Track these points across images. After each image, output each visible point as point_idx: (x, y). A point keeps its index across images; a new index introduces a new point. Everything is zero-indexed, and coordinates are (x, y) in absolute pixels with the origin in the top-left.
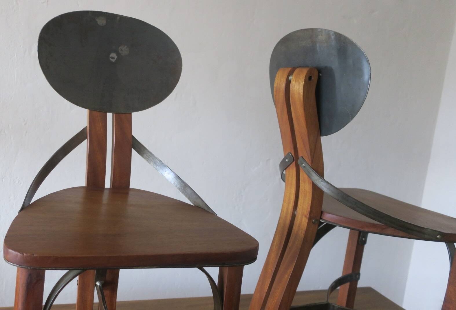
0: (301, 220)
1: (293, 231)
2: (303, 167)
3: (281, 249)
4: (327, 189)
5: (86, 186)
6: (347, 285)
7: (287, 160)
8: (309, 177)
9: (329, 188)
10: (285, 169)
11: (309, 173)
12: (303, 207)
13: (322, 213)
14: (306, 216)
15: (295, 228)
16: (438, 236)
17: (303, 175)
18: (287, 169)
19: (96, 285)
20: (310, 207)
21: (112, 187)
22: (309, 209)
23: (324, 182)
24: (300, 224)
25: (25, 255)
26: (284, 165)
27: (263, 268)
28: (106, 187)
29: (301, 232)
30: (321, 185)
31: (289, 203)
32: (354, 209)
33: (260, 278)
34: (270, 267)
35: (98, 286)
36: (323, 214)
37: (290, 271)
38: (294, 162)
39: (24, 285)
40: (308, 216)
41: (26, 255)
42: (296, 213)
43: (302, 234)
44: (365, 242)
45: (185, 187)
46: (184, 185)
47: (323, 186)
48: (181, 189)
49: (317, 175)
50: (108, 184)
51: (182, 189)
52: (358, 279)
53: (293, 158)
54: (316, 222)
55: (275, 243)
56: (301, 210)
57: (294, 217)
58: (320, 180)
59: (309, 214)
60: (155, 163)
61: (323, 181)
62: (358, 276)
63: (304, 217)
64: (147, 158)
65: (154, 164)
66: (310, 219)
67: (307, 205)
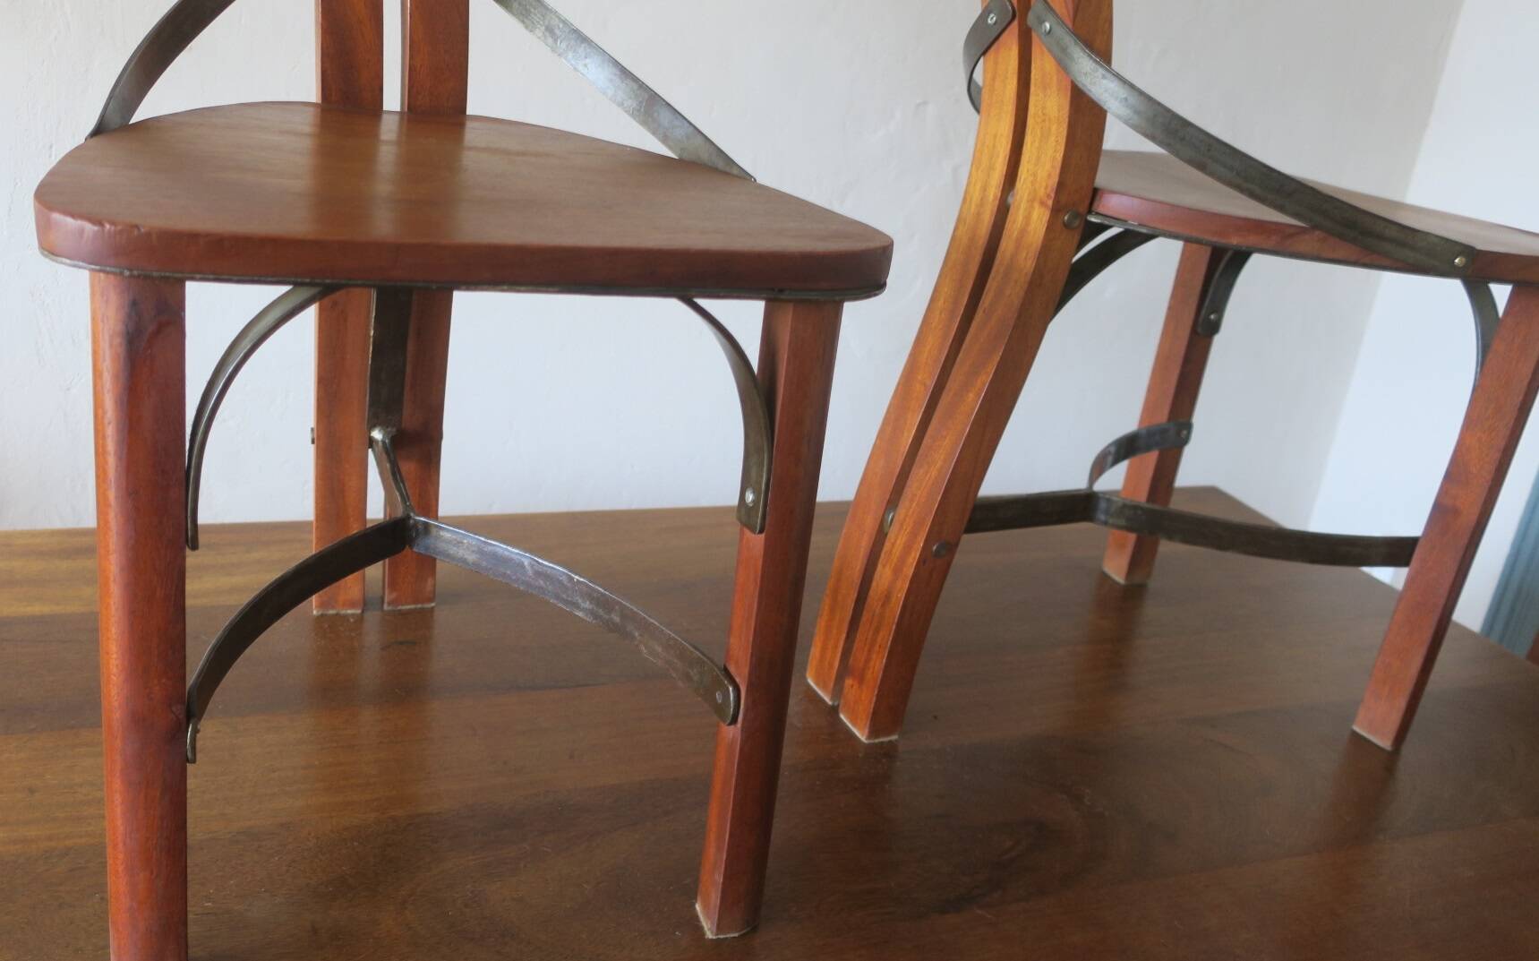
0: (1028, 218)
1: (999, 255)
2: (1043, 36)
3: (959, 319)
4: (1121, 102)
5: (320, 101)
6: (1151, 458)
7: (992, 18)
8: (1063, 66)
9: (1126, 99)
10: (984, 53)
11: (1064, 50)
12: (1035, 175)
13: (1096, 192)
14: (1042, 203)
15: (1007, 245)
16: (1457, 261)
17: (1042, 64)
18: (988, 54)
19: (371, 443)
20: (1058, 171)
21: (406, 110)
22: (1055, 179)
23: (1113, 78)
24: (1023, 232)
25: (108, 226)
26: (982, 43)
27: (899, 384)
28: (386, 107)
29: (1024, 255)
30: (1102, 89)
31: (991, 168)
32: (1201, 167)
33: (888, 412)
34: (919, 377)
35: (377, 442)
36: (1098, 198)
37: (984, 380)
38: (1016, 23)
39: (118, 340)
40: (1050, 203)
41: (113, 228)
42: (1010, 200)
43: (1027, 263)
44: (1214, 328)
45: (649, 104)
46: (646, 96)
47: (1107, 95)
48: (639, 111)
49: (1089, 55)
50: (392, 97)
51: (642, 110)
52: (1186, 441)
53: (1013, 7)
54: (1077, 223)
55: (940, 303)
56: (1029, 185)
57: (1003, 211)
58: (1096, 75)
59: (1053, 195)
60: (550, 30)
61: (1109, 75)
62: (1185, 432)
63: (1036, 205)
64: (521, 14)
65: (547, 34)
66: (1056, 210)
67: (1048, 166)
